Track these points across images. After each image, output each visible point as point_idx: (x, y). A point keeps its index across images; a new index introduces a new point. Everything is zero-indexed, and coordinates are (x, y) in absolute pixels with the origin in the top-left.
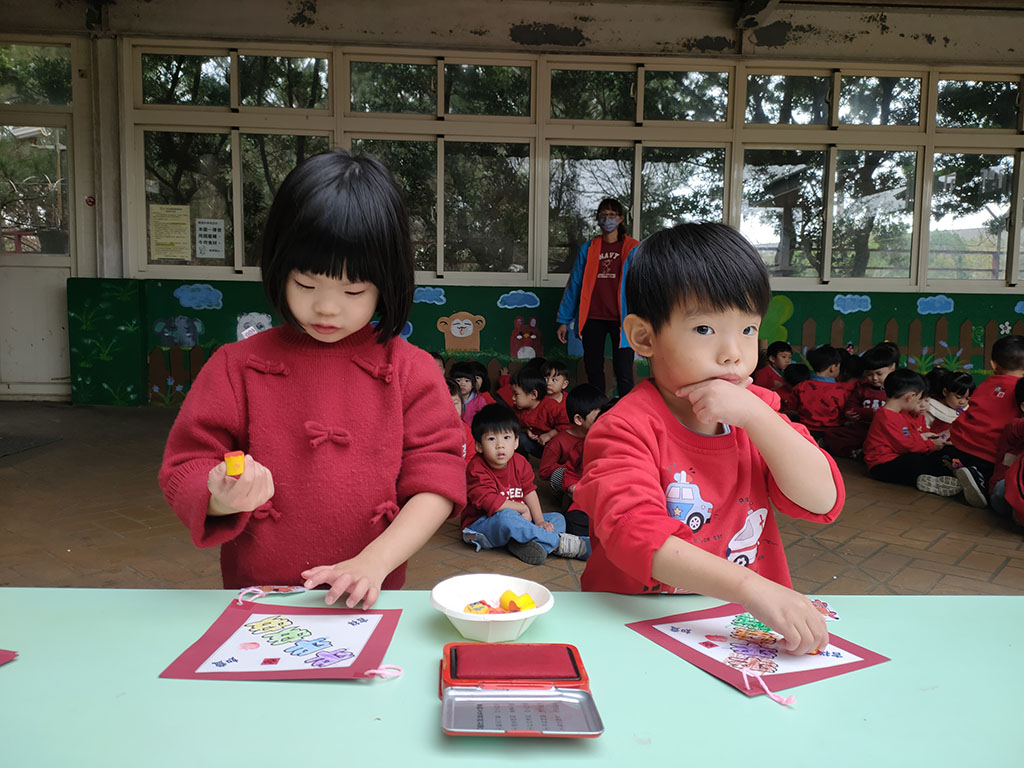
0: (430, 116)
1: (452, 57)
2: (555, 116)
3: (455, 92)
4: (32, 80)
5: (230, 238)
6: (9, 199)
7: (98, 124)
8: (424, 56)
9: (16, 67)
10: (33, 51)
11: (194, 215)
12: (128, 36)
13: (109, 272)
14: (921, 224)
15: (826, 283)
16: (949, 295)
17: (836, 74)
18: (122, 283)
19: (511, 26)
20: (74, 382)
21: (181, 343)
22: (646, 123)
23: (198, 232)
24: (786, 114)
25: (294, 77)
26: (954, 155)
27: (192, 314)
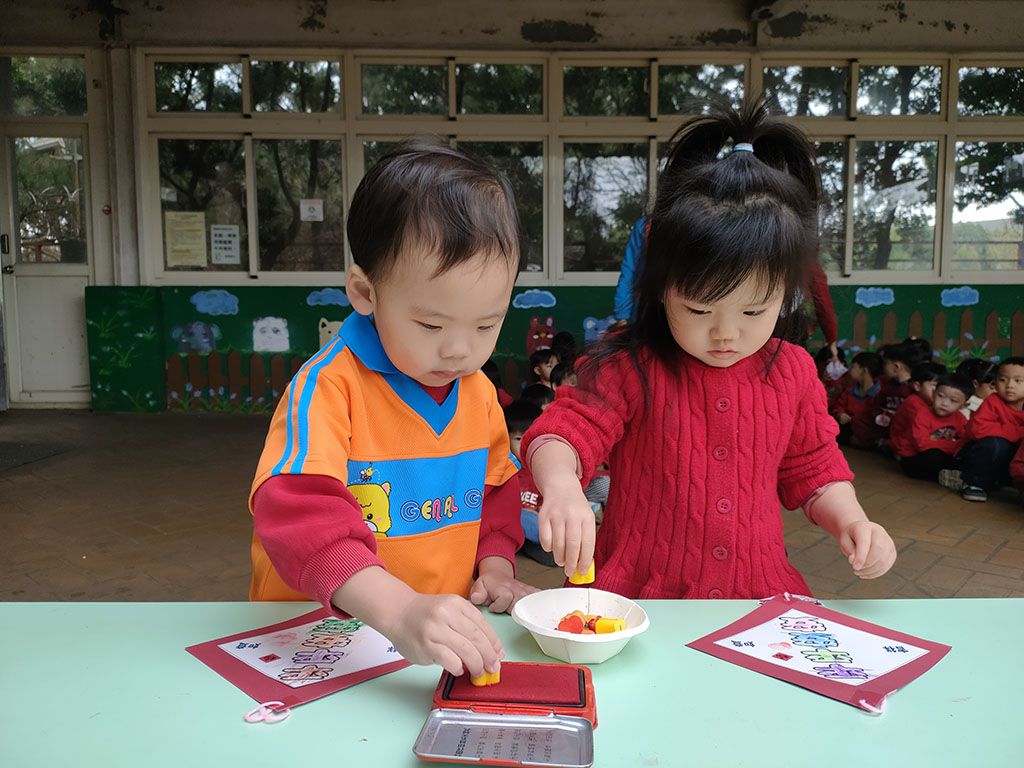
0: (441, 117)
1: (463, 57)
2: (568, 113)
3: (468, 93)
4: (48, 92)
5: (244, 244)
6: (29, 210)
7: (113, 133)
8: (434, 57)
9: (33, 79)
10: (50, 63)
11: (209, 222)
12: (142, 45)
13: (126, 280)
14: (943, 216)
15: (848, 276)
16: (973, 287)
17: (854, 64)
18: (139, 290)
19: (522, 24)
20: (93, 389)
21: (199, 349)
22: (661, 118)
23: (213, 239)
24: (803, 106)
25: (306, 82)
26: (976, 144)
27: (208, 319)
